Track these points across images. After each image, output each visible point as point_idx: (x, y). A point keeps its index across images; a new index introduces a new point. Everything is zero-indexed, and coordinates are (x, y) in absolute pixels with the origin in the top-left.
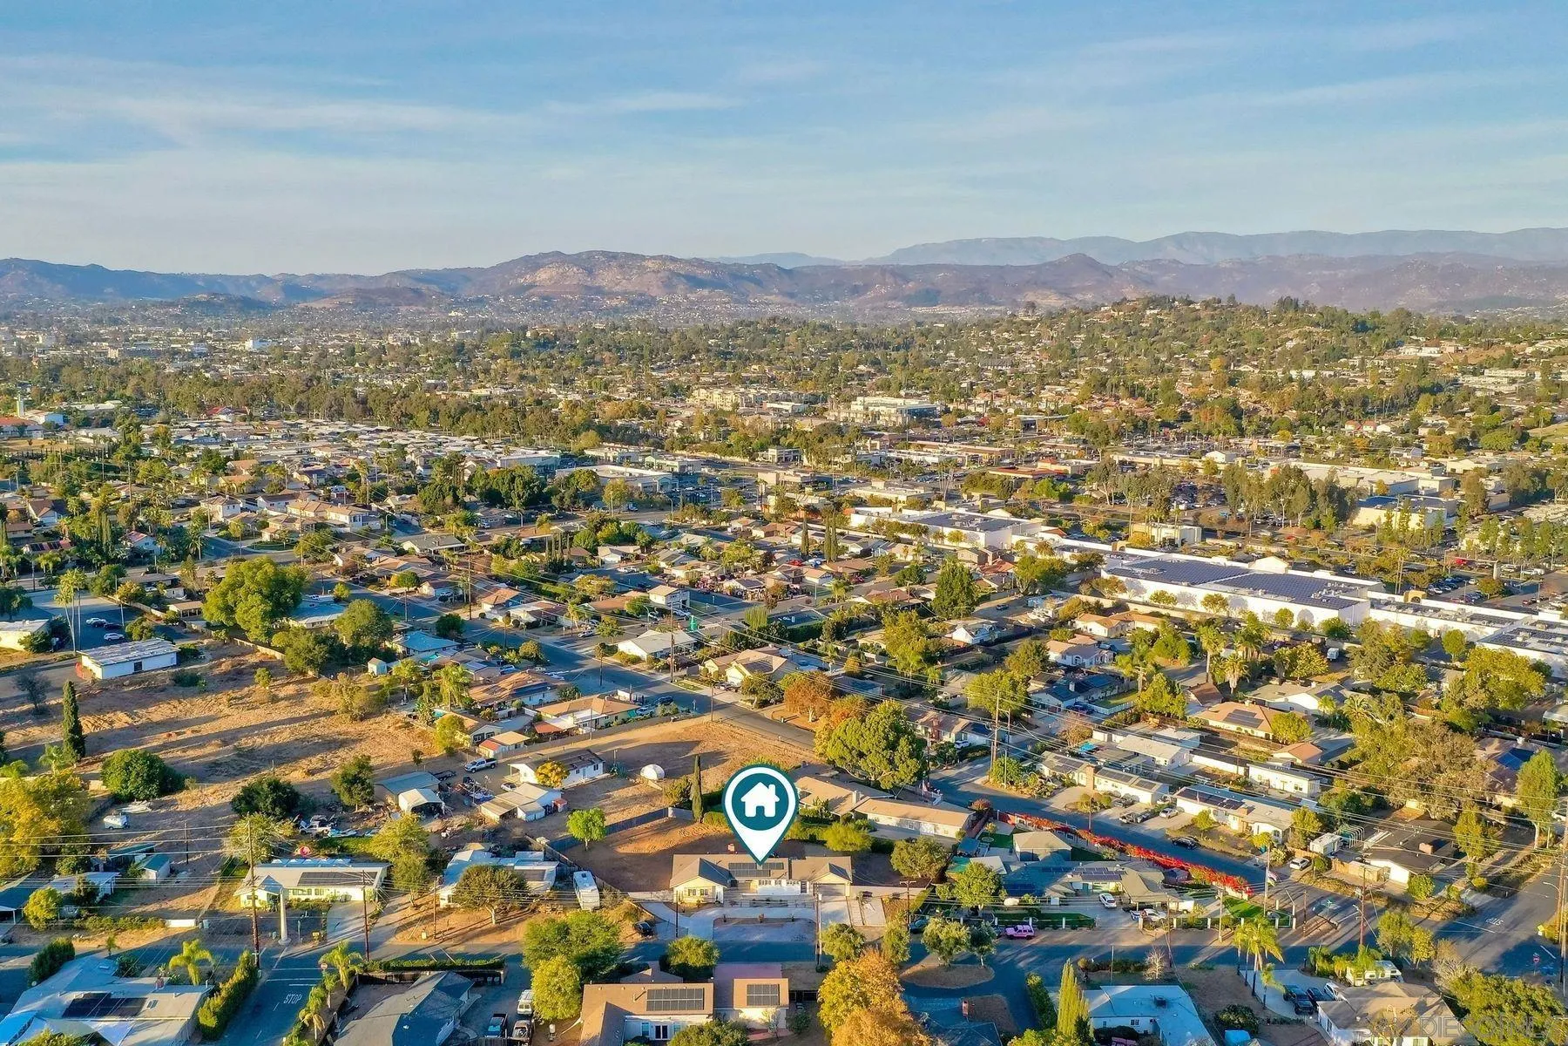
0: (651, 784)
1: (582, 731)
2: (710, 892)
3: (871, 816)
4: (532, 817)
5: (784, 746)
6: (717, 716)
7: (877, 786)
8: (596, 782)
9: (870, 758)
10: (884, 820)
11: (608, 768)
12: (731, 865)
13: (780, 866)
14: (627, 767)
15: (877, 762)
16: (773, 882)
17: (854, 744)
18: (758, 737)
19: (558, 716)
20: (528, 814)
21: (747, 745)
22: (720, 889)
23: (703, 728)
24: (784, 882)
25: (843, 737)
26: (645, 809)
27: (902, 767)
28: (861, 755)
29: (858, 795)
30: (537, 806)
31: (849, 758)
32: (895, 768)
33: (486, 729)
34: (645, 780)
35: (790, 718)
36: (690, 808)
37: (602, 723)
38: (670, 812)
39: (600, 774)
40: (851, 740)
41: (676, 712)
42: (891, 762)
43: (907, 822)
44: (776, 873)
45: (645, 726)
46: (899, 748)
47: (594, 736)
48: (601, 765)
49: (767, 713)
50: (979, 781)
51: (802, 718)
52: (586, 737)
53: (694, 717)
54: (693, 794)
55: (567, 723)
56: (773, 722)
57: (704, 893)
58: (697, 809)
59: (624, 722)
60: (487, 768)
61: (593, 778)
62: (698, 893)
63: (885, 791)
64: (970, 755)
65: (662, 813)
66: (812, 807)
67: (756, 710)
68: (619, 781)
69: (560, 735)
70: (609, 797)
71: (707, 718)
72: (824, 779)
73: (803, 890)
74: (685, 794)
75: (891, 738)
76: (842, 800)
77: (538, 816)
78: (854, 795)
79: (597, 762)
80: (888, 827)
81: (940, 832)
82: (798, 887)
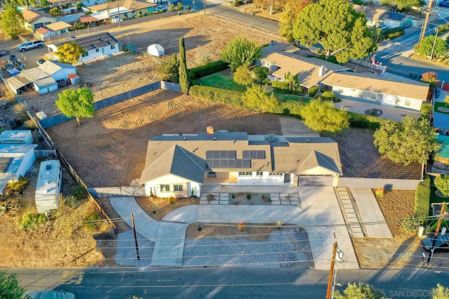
0: (154, 60)
1: (114, 21)
2: (185, 187)
3: (335, 88)
4: (45, 91)
5: (254, 30)
6: (208, 11)
7: (333, 60)
8: (112, 58)
9: (331, 37)
10: (347, 92)
11: (124, 48)
12: (209, 153)
13: (262, 155)
14: (139, 46)
15: (337, 41)
16: (254, 173)
17: (318, 25)
18: (236, 24)
19: (99, 11)
20: (41, 88)
21: (228, 30)
22: (195, 186)
23: (199, 19)
24: (266, 174)
25: (307, 20)
26: (145, 81)
27: (357, 45)
28: (322, 34)
29: (324, 69)
30: (52, 80)
31: (312, 37)
32: (352, 45)
33: (43, 20)
34: (149, 56)
35: (257, 12)
36: (178, 82)
37: (130, 15)
38: (163, 85)
39: (117, 52)
40: (314, 21)
41: (182, 8)
42: (348, 40)
43: (369, 95)
44: (257, 163)
45: (159, 18)
46: (355, 28)
47: (122, 25)
48: (116, 45)
49: (242, 9)
50: (406, 54)
51: (264, 12)
52: (116, 25)
53: (194, 12)
54: (181, 70)
55: (104, 15)
56: (246, 15)
57: (178, 188)
58: (183, 83)
59: (146, 15)
60: (35, 48)
61: (111, 55)
62: (172, 189)
63: (342, 64)
64: (391, 35)
65: (156, 85)
66: (283, 80)
67: (234, 8)
68: (130, 57)
69: (99, 23)
70: (116, 71)
71: (201, 13)
72: (290, 55)
73: (287, 180)
74: (175, 70)
75: (349, 20)
76: (308, 74)
77: (51, 89)
78: (320, 70)
79: (112, 43)
80: (350, 98)
81: (402, 104)
82: (280, 179)
